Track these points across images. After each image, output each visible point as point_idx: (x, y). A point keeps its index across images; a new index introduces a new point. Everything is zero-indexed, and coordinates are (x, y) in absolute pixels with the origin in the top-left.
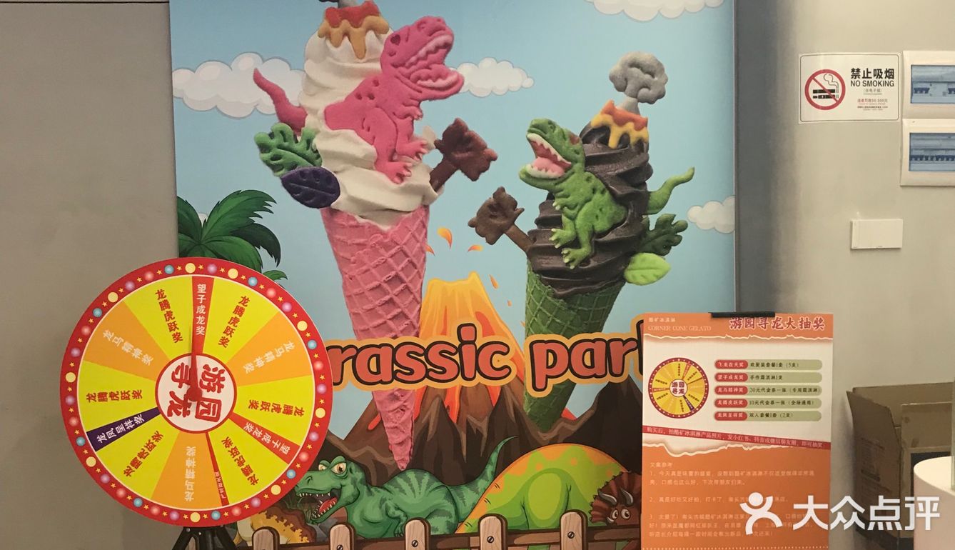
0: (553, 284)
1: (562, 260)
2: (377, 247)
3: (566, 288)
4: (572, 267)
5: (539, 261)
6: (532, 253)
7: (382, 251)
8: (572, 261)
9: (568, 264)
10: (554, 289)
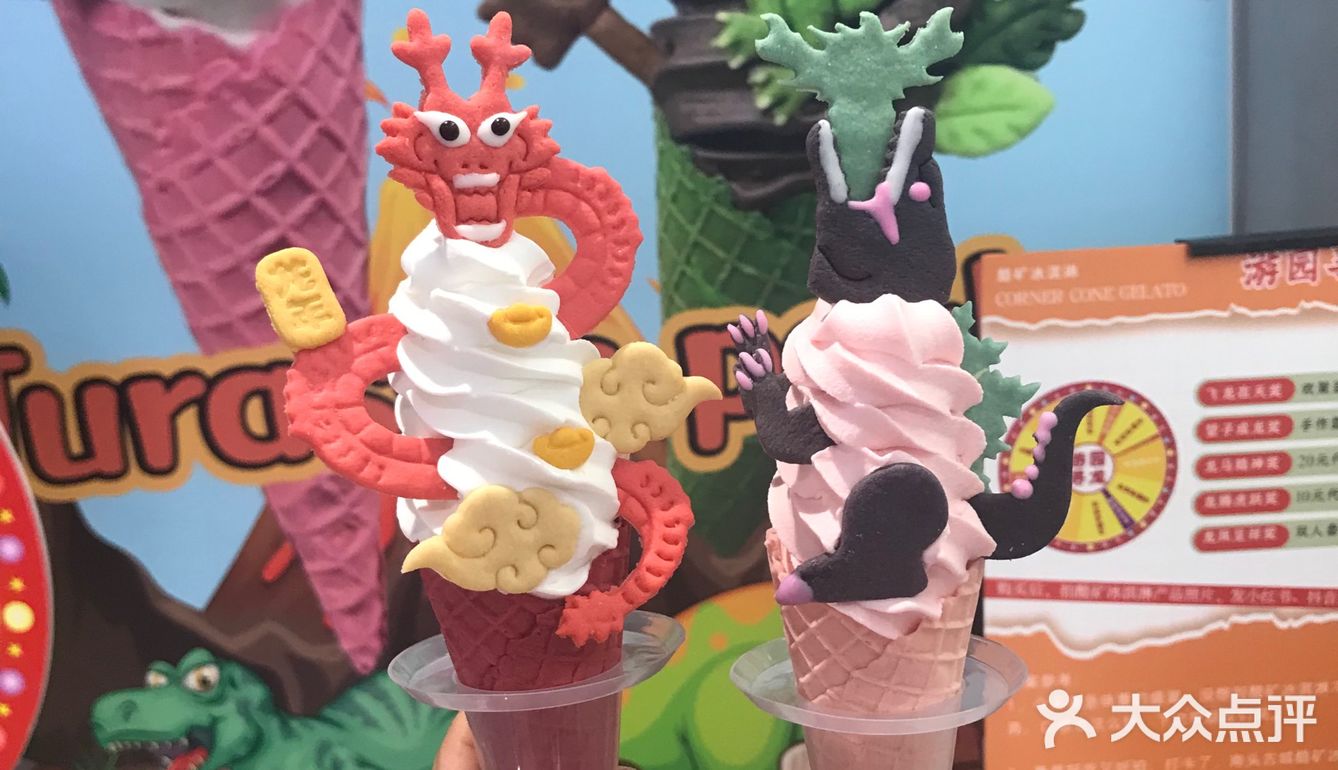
0: (730, 171)
1: (752, 101)
2: (227, 95)
3: (765, 179)
4: (780, 119)
5: (685, 108)
6: (666, 87)
7: (240, 107)
8: (779, 102)
9: (768, 112)
10: (734, 186)
